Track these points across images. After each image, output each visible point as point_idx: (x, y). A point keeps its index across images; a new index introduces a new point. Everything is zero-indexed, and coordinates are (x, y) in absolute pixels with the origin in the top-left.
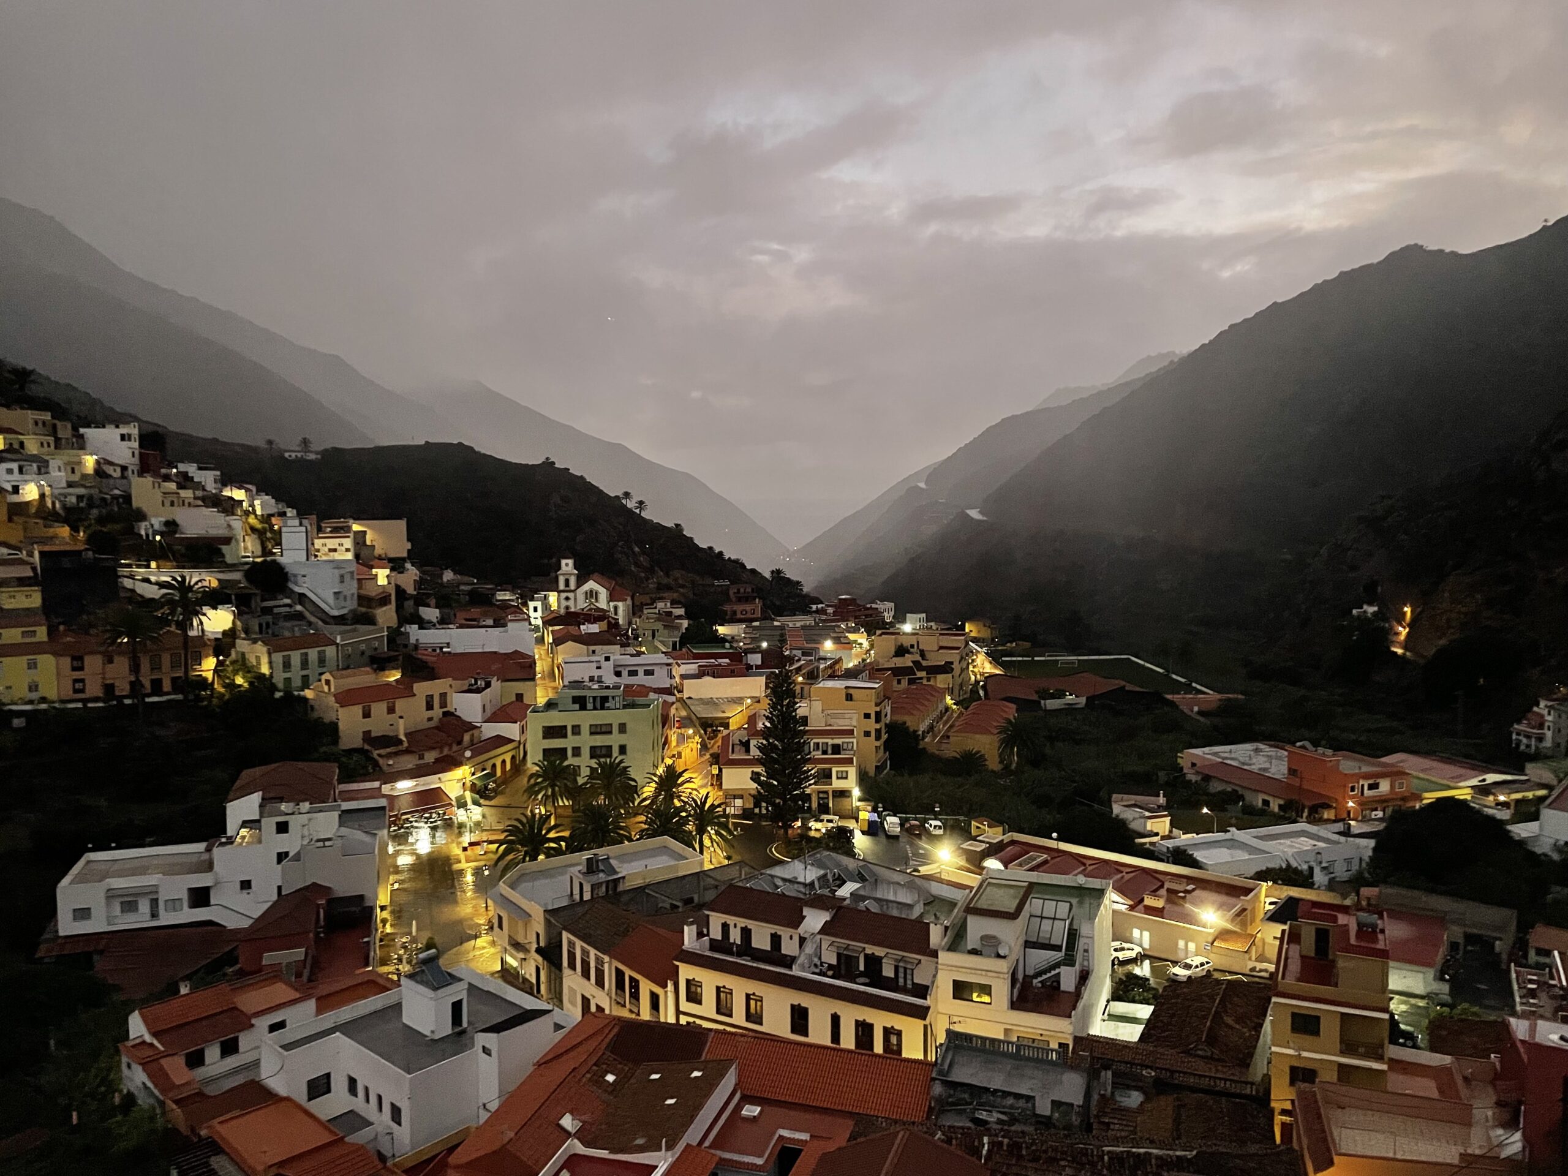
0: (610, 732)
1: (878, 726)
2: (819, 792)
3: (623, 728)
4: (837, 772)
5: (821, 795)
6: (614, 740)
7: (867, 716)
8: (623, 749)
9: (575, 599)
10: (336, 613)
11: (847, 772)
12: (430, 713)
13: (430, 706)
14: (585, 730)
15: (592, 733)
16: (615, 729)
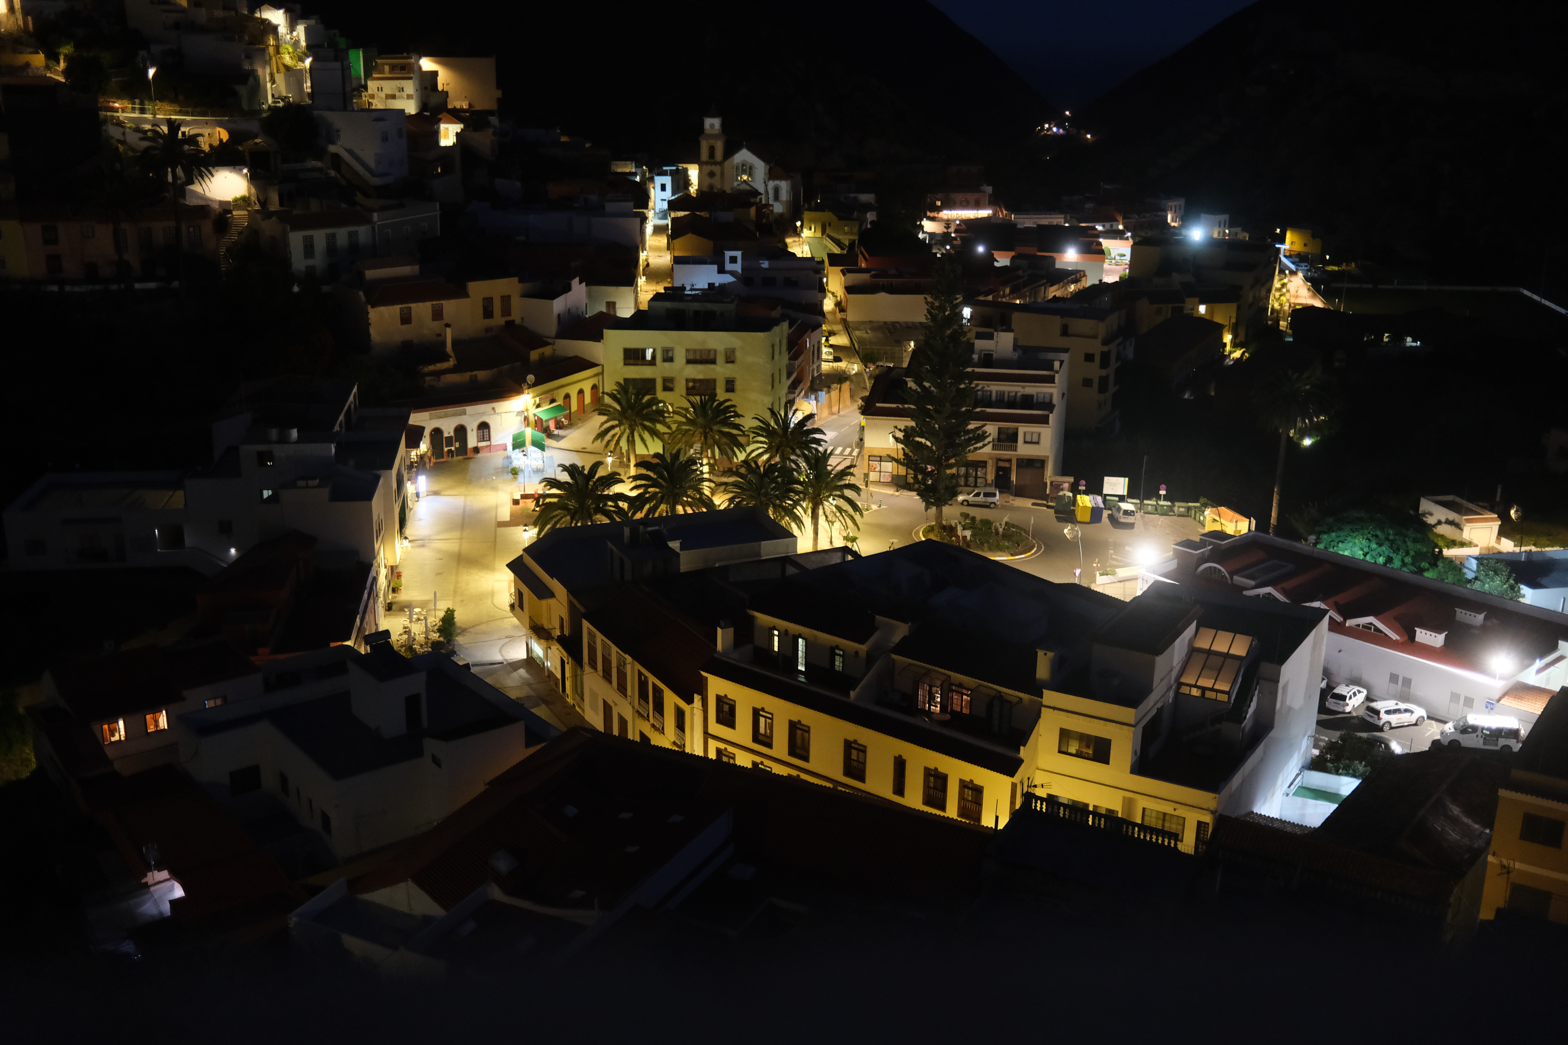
0: (713, 362)
1: (1104, 373)
2: (999, 460)
3: (730, 359)
4: (1025, 434)
5: (1001, 464)
6: (720, 371)
7: (1089, 358)
8: (730, 386)
9: (722, 173)
10: (376, 181)
11: (1039, 434)
12: (489, 322)
13: (488, 313)
14: (680, 357)
15: (689, 362)
16: (720, 359)
